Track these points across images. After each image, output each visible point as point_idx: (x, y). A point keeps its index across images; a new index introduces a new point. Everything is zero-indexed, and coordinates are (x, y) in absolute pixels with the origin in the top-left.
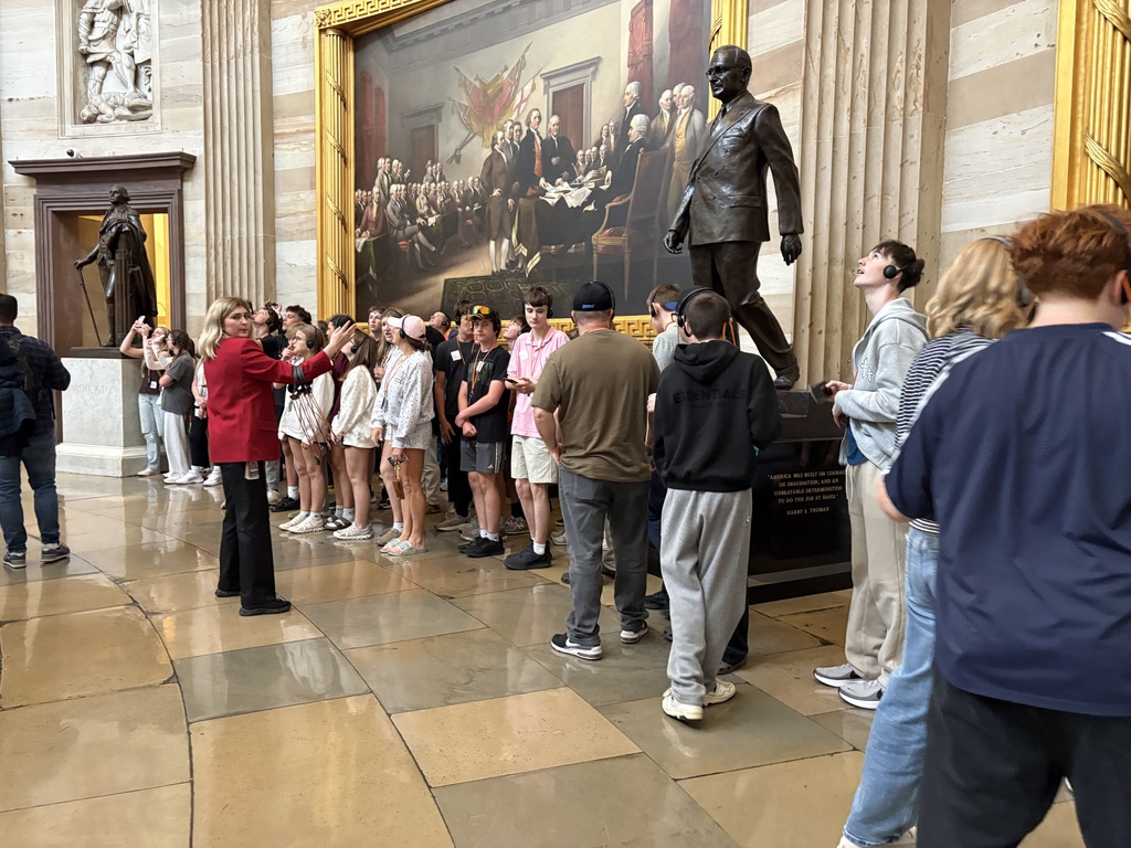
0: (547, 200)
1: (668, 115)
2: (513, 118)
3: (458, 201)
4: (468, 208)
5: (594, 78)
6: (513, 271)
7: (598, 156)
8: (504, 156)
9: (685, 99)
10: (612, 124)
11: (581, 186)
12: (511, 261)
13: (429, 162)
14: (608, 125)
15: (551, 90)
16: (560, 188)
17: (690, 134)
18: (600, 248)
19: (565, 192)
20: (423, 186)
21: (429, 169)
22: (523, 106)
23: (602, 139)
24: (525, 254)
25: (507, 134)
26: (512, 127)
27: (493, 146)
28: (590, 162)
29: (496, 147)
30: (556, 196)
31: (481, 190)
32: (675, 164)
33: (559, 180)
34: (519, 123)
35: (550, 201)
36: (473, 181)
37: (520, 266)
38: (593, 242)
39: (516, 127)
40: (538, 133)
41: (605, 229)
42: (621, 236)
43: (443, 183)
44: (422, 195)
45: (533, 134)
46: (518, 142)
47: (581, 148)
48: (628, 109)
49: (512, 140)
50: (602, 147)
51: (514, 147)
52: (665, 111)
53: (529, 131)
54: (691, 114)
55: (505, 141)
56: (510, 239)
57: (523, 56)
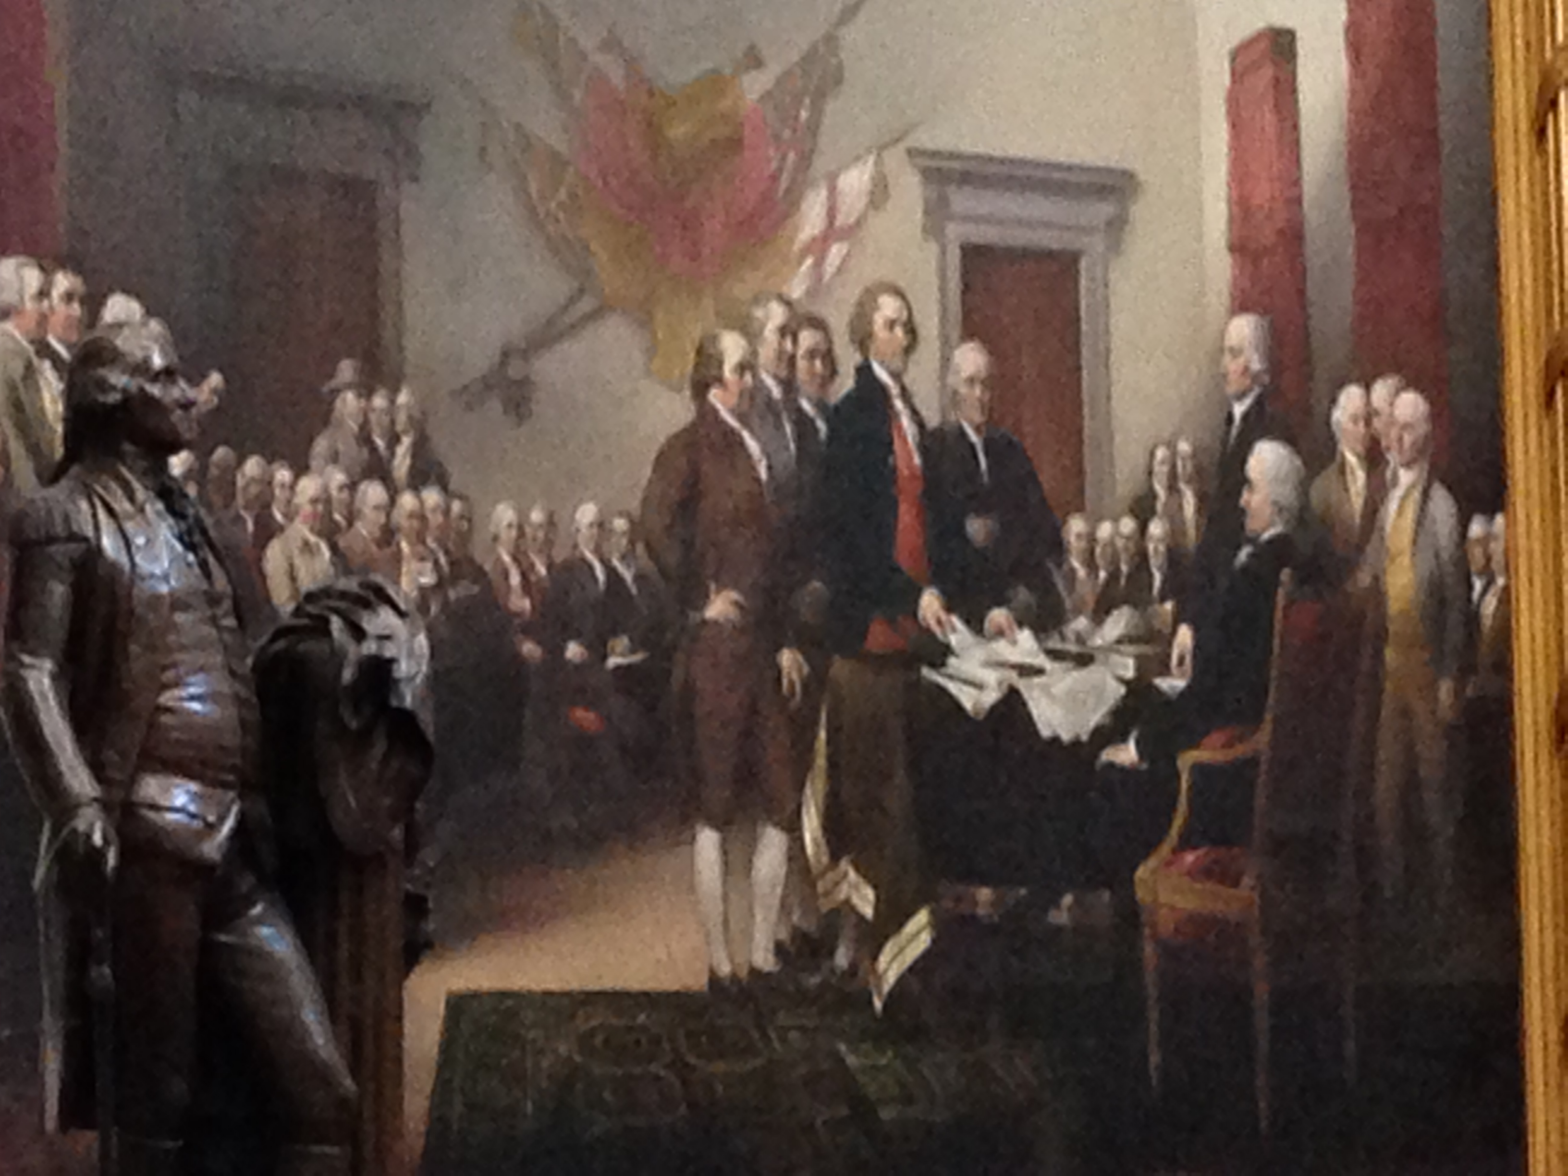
0: (953, 687)
1: (1361, 475)
2: (797, 290)
3: (522, 604)
4: (573, 650)
5: (1115, 246)
6: (814, 980)
7: (1141, 559)
8: (753, 446)
9: (1407, 439)
10: (1184, 447)
11: (1084, 660)
12: (799, 935)
13: (346, 370)
14: (1172, 446)
15: (955, 232)
16: (1002, 649)
17: (1427, 564)
18: (1166, 924)
19: (1027, 671)
20: (308, 486)
21: (349, 402)
22: (836, 252)
23: (1152, 496)
24: (868, 911)
25: (767, 352)
26: (787, 331)
27: (700, 389)
28: (1114, 576)
29: (714, 396)
30: (991, 677)
31: (639, 578)
32: (1390, 654)
33: (998, 616)
34: (818, 324)
35: (967, 698)
36: (601, 525)
37: (842, 958)
38: (1141, 894)
39: (807, 338)
40: (905, 393)
41: (1178, 850)
42: (1236, 884)
43: (432, 496)
44: (300, 530)
45: (883, 389)
46: (820, 405)
47: (1080, 509)
48: (1239, 410)
49: (789, 385)
50: (1156, 528)
51: (802, 422)
52: (1351, 459)
53: (864, 371)
54: (1426, 495)
55: (759, 386)
56: (793, 828)
57: (830, 40)
